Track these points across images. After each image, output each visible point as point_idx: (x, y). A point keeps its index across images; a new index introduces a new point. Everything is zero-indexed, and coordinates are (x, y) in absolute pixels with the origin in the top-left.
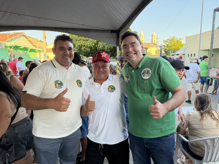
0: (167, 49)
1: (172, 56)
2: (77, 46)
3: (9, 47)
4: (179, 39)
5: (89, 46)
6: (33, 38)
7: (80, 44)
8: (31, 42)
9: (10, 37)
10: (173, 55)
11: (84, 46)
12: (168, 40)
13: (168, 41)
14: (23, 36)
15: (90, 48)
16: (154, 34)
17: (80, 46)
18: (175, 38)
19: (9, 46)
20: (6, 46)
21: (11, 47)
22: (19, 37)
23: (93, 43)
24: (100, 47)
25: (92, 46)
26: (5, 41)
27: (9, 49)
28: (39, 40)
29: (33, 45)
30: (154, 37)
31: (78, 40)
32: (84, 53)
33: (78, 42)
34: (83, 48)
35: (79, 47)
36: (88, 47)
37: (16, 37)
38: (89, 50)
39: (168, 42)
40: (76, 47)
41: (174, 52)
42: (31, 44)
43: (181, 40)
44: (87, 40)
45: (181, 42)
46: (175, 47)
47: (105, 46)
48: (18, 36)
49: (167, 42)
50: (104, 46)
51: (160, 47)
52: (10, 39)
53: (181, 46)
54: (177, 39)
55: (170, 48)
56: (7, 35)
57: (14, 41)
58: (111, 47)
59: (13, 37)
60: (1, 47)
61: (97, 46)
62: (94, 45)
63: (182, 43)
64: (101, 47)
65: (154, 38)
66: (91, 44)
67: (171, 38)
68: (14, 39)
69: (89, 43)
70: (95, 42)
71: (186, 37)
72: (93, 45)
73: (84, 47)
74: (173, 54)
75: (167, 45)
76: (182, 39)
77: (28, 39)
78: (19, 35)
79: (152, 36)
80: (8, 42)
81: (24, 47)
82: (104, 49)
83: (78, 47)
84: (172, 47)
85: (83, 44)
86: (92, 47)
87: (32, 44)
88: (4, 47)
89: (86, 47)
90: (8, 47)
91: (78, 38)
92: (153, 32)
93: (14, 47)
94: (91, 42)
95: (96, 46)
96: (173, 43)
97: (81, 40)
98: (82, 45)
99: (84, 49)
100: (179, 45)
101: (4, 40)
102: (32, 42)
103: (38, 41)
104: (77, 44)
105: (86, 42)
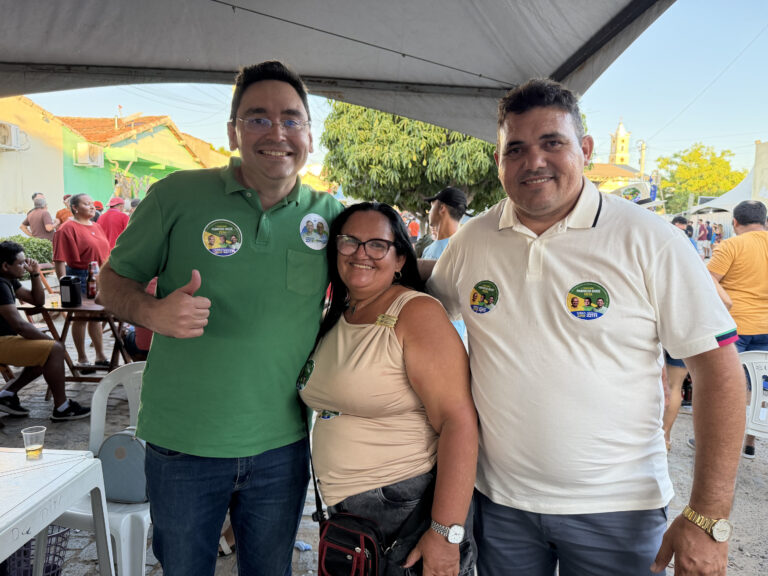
0: (673, 189)
1: (695, 213)
2: (354, 164)
3: (117, 165)
4: (718, 155)
5: (396, 163)
6: (196, 139)
7: (363, 154)
8: (191, 152)
9: (122, 131)
10: (699, 212)
11: (380, 162)
12: (676, 156)
13: (678, 160)
14: (167, 130)
15: (402, 170)
16: (622, 133)
17: (363, 163)
18: (704, 151)
19: (119, 162)
20: (107, 162)
21: (123, 164)
22: (152, 130)
23: (414, 153)
24: (439, 168)
25: (407, 164)
26: (105, 144)
27: (116, 169)
28: (217, 147)
29: (198, 160)
30: (619, 144)
31: (356, 140)
32: (375, 188)
33: (356, 146)
34: (374, 171)
35: (360, 167)
36: (392, 167)
37: (141, 129)
38: (397, 180)
39: (677, 164)
40: (350, 166)
41: (703, 201)
42: (190, 156)
43: (727, 158)
44: (392, 143)
45: (728, 163)
46: (702, 183)
47: (459, 162)
48: (147, 128)
49: (671, 163)
50: (456, 163)
51: (651, 180)
52: (122, 136)
53: (725, 181)
54: (713, 154)
55: (684, 185)
56: (114, 125)
57: (133, 144)
58: (480, 169)
59: (134, 132)
60: (92, 164)
61: (428, 164)
62: (415, 159)
63: (733, 169)
64: (444, 169)
65: (619, 148)
66: (406, 154)
67: (687, 150)
68: (135, 137)
69: (397, 154)
70: (421, 148)
71: (758, 143)
72: (412, 161)
73: (379, 167)
74: (699, 207)
75: (673, 176)
76: (733, 155)
77: (180, 139)
78: (153, 125)
79: (614, 141)
80: (113, 145)
81: (168, 164)
82: (454, 173)
83: (357, 166)
84: (691, 182)
85: (373, 156)
86: (407, 168)
87: (195, 156)
88: (101, 164)
89: (385, 168)
90: (114, 164)
91: (359, 132)
92: (618, 129)
93: (134, 163)
94: (407, 149)
95: (424, 163)
96: (694, 166)
97: (367, 140)
98: (371, 160)
99: (379, 176)
100: (719, 175)
101: (103, 139)
102: (193, 150)
103: (211, 149)
104: (351, 158)
105: (386, 148)
